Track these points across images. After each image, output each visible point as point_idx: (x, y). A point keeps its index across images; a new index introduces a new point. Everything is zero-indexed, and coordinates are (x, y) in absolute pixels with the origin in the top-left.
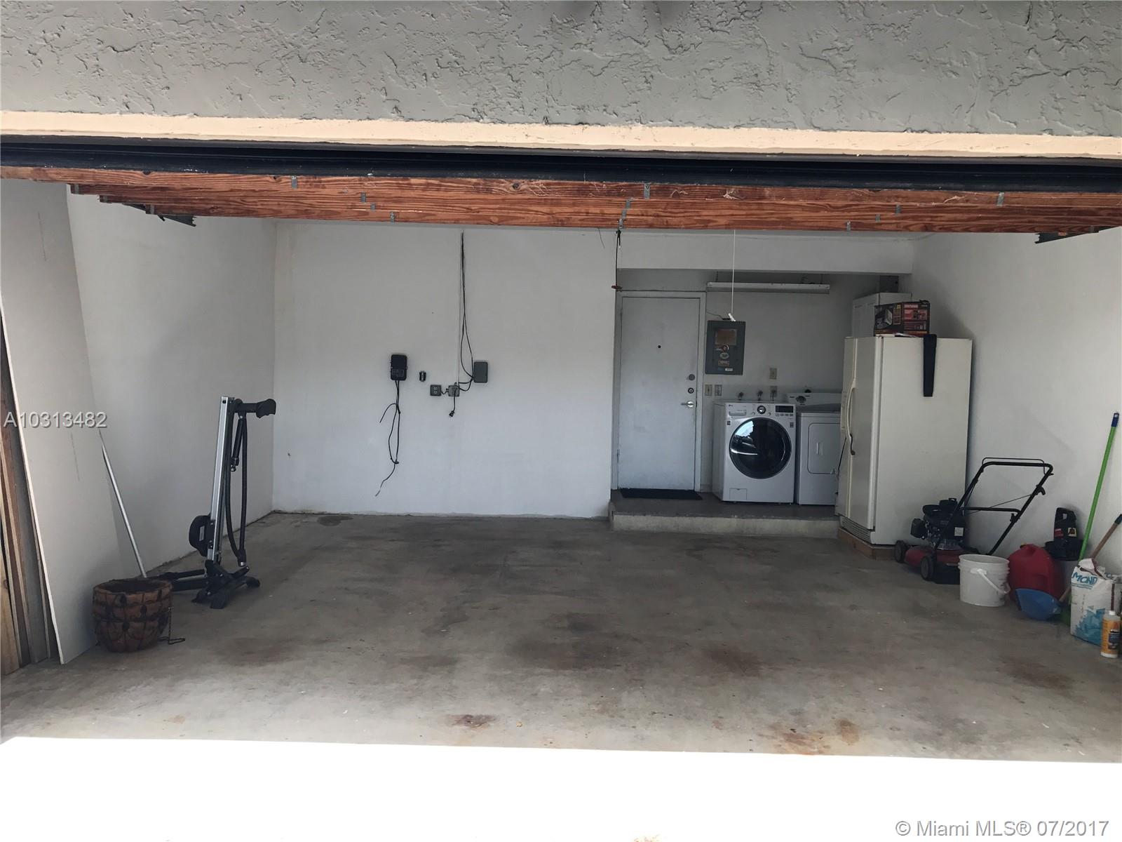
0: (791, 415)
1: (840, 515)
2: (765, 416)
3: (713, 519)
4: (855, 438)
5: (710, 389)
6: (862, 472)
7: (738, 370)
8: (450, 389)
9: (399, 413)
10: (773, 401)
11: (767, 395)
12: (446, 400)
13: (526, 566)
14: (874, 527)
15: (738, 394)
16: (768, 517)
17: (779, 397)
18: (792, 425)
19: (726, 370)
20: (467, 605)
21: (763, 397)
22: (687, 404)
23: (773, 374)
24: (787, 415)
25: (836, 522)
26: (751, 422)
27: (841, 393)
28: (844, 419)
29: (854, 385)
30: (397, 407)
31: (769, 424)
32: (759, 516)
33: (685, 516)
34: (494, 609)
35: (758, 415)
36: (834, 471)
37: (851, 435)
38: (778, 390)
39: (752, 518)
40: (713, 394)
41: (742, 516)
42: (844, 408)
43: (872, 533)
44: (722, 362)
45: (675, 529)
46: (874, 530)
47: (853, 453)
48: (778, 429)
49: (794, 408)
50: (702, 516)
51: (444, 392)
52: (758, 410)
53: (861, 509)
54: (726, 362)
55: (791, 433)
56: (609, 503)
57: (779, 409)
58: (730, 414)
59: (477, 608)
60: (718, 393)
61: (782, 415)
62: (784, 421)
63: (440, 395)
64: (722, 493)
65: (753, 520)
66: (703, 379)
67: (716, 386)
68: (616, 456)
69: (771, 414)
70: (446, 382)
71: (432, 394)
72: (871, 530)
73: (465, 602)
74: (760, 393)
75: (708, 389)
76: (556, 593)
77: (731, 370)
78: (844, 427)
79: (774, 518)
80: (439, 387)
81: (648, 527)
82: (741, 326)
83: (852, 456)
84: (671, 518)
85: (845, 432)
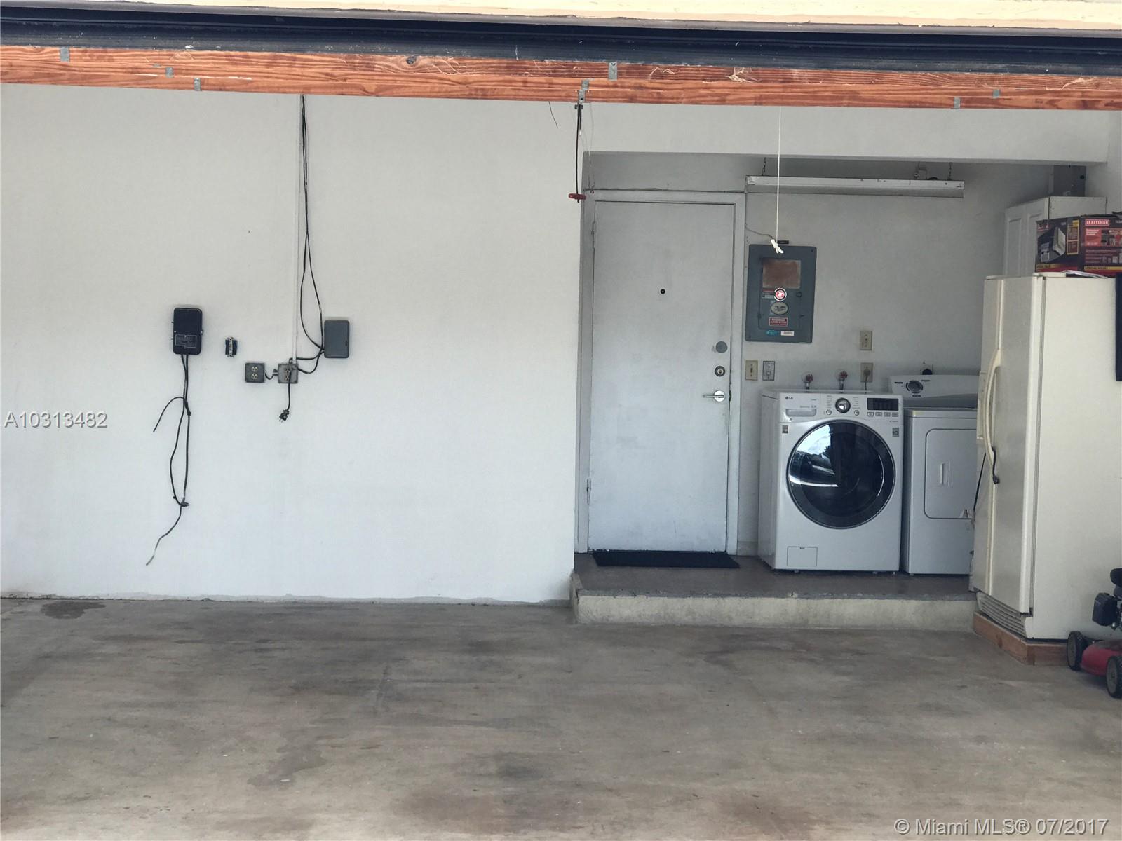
0: (896, 415)
1: (977, 591)
2: (850, 416)
3: (756, 600)
4: (1001, 453)
5: (754, 369)
6: (1011, 514)
7: (804, 335)
8: (281, 370)
9: (189, 413)
10: (865, 390)
11: (855, 380)
12: (273, 391)
13: (421, 681)
14: (1031, 609)
15: (804, 377)
16: (852, 594)
17: (876, 382)
18: (895, 433)
19: (783, 333)
20: (322, 742)
21: (848, 382)
22: (713, 396)
23: (866, 341)
24: (887, 415)
25: (970, 602)
26: (827, 428)
27: (978, 374)
28: (983, 421)
29: (998, 361)
30: (186, 404)
31: (858, 433)
32: (835, 594)
33: (707, 595)
34: (369, 748)
35: (836, 416)
36: (966, 513)
37: (993, 449)
38: (874, 371)
39: (822, 597)
40: (760, 377)
41: (806, 594)
42: (982, 401)
43: (1028, 619)
44: (776, 320)
45: (687, 619)
46: (1030, 614)
47: (996, 481)
48: (873, 441)
49: (900, 402)
50: (736, 595)
51: (270, 376)
52: (837, 406)
53: (1010, 580)
54: (783, 320)
55: (895, 447)
56: (572, 576)
57: (875, 404)
58: (788, 415)
59: (340, 746)
60: (769, 376)
61: (879, 415)
62: (883, 425)
63: (262, 381)
64: (773, 556)
65: (827, 601)
66: (742, 351)
67: (765, 362)
68: (585, 491)
69: (860, 413)
70: (273, 359)
71: (248, 380)
72: (1025, 614)
73: (319, 738)
74: (843, 376)
75: (751, 370)
76: (475, 724)
77: (792, 334)
78: (982, 436)
79: (861, 598)
80: (262, 366)
81: (640, 616)
82: (807, 256)
83: (994, 485)
84: (681, 599)
85: (983, 445)
